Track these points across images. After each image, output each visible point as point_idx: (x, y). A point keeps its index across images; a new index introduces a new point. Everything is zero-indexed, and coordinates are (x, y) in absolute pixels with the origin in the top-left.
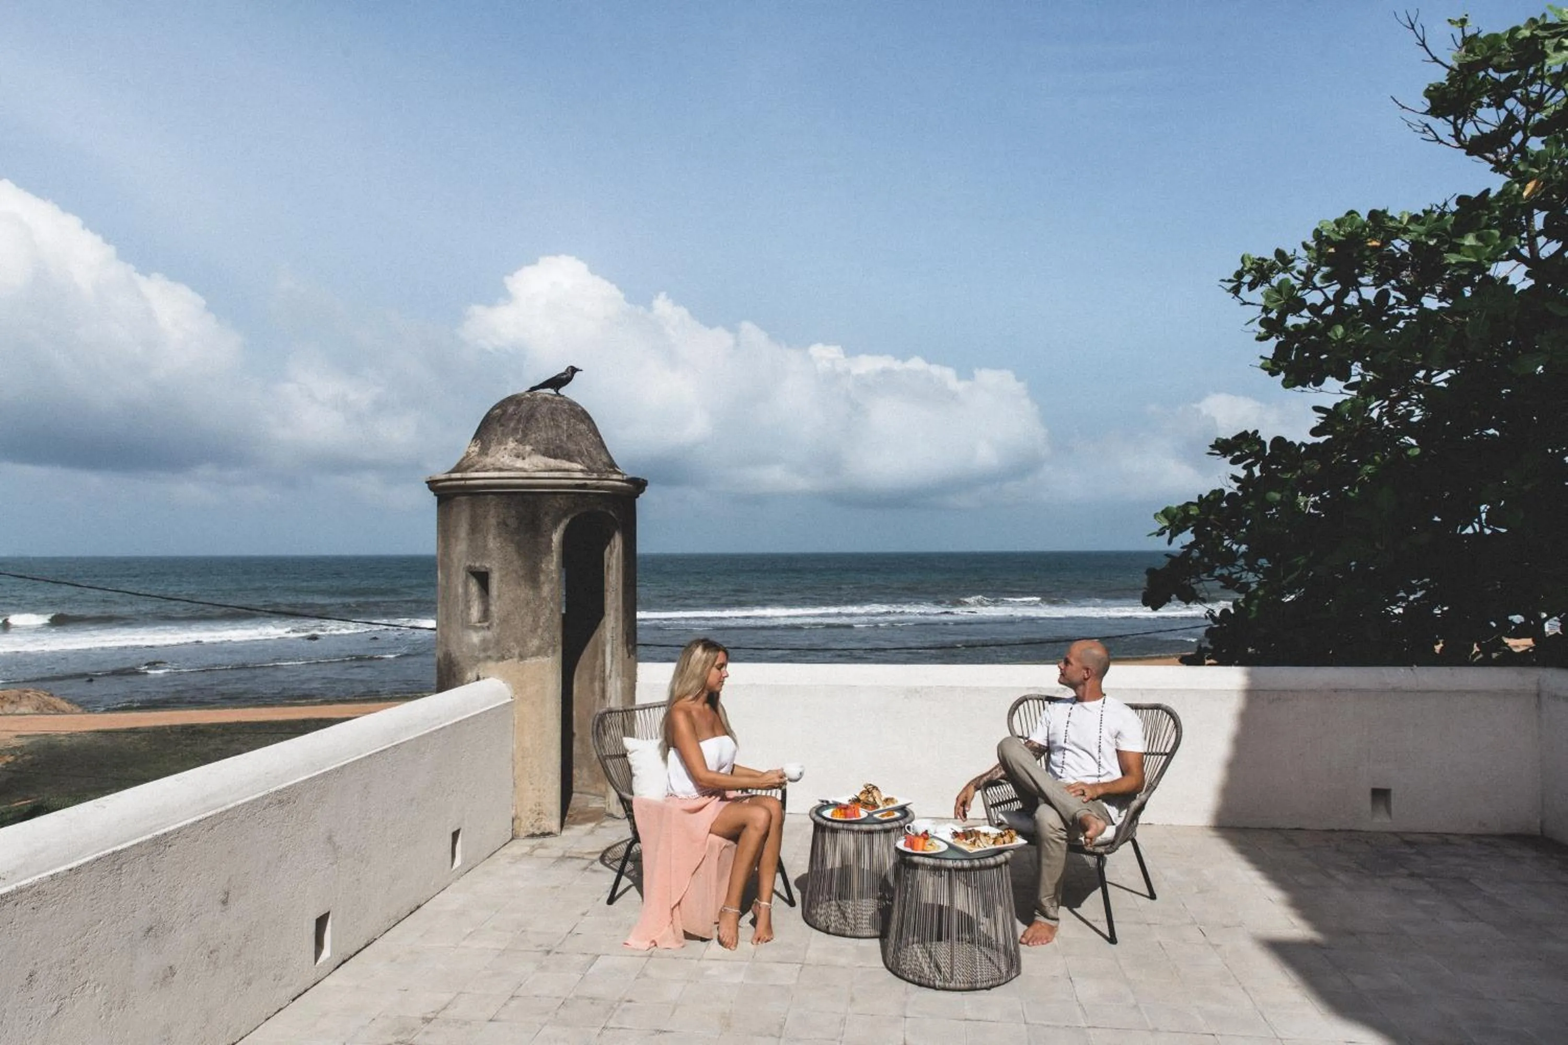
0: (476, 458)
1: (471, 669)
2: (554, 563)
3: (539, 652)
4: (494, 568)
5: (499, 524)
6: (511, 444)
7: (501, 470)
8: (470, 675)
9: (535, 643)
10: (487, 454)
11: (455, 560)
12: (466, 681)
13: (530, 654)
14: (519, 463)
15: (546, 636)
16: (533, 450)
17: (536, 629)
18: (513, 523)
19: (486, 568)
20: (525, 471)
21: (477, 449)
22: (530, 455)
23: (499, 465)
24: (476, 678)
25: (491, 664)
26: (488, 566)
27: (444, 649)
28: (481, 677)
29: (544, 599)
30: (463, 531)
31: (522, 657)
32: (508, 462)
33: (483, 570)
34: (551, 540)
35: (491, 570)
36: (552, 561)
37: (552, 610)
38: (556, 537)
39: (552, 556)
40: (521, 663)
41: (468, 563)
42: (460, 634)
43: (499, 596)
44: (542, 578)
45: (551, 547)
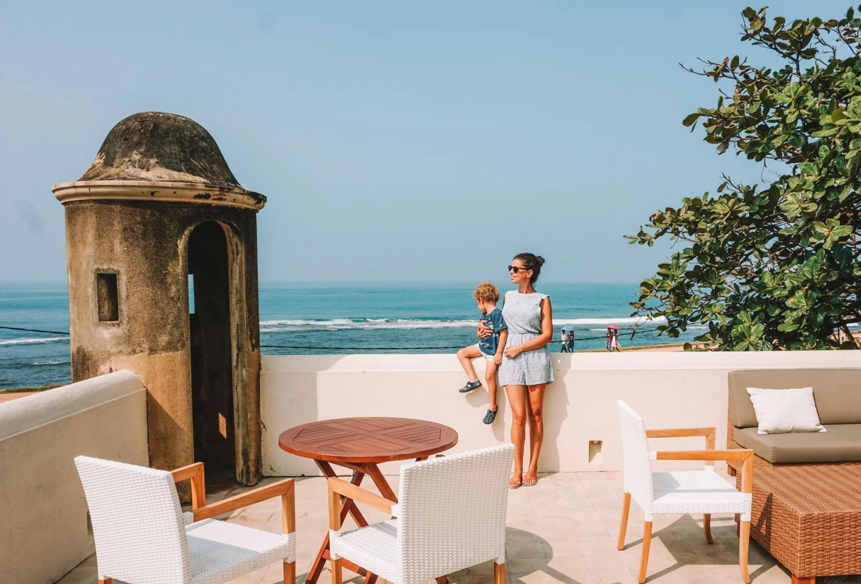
0: (101, 169)
1: (103, 363)
2: (180, 266)
3: (170, 347)
4: (122, 270)
5: (125, 230)
6: (136, 156)
7: (125, 179)
8: (103, 368)
9: (164, 339)
10: (112, 165)
11: (84, 263)
12: (99, 374)
13: (160, 348)
14: (144, 174)
15: (176, 332)
16: (157, 162)
17: (164, 326)
18: (139, 229)
19: (114, 271)
20: (150, 180)
21: (102, 161)
22: (154, 166)
23: (122, 174)
24: (109, 370)
25: (123, 357)
26: (115, 268)
27: (78, 345)
28: (114, 369)
29: (172, 299)
30: (90, 236)
31: (152, 351)
32: (132, 172)
33: (111, 272)
34: (177, 246)
35: (119, 272)
36: (178, 264)
37: (179, 309)
38: (181, 244)
39: (178, 260)
40: (151, 356)
41: (96, 267)
42: (92, 330)
43: (128, 297)
44: (169, 280)
45: (177, 252)
